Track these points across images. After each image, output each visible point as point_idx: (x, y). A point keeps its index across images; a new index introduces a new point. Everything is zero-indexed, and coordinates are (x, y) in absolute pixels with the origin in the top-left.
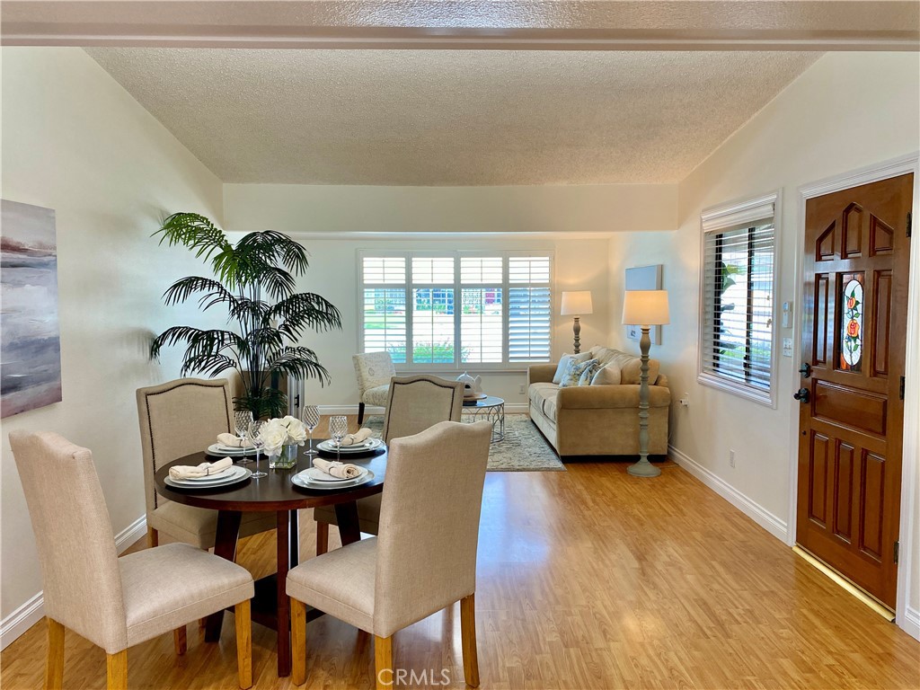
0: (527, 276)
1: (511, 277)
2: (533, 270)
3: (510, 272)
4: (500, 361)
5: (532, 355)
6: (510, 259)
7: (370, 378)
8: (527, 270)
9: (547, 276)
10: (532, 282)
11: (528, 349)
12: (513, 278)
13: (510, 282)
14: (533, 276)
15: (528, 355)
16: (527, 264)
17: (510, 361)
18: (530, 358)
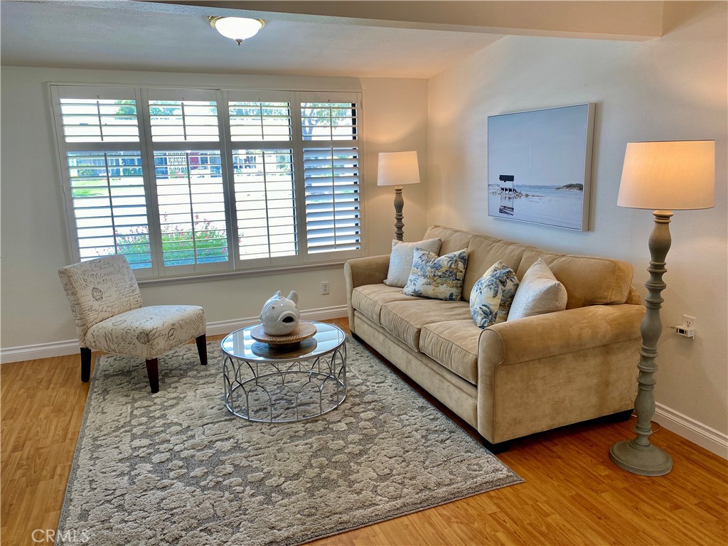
0: (327, 131)
1: (304, 131)
2: (334, 122)
3: (304, 124)
4: (293, 253)
5: (338, 242)
6: (303, 105)
7: (96, 305)
8: (327, 122)
9: (350, 131)
10: (334, 138)
11: (332, 234)
12: (308, 134)
13: (303, 138)
14: (335, 131)
15: (332, 243)
16: (326, 113)
17: (309, 252)
18: (336, 246)
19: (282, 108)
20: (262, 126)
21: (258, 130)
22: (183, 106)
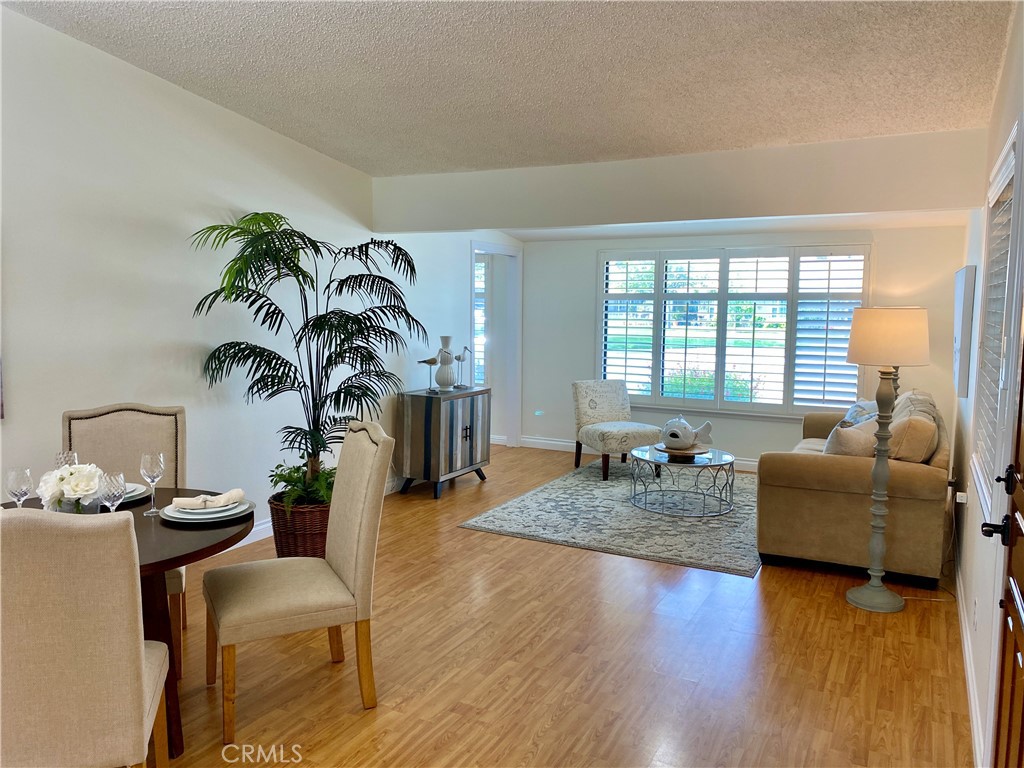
0: (825, 284)
1: (802, 284)
2: (833, 275)
3: (801, 277)
4: (781, 402)
5: (827, 397)
6: (802, 259)
7: (590, 412)
8: (825, 275)
9: (860, 283)
10: (831, 291)
11: (821, 388)
12: (805, 286)
13: (800, 291)
14: (833, 284)
15: (821, 397)
16: (825, 266)
17: (795, 403)
18: (823, 401)
19: (783, 263)
20: (757, 271)
21: (752, 283)
22: (689, 263)
